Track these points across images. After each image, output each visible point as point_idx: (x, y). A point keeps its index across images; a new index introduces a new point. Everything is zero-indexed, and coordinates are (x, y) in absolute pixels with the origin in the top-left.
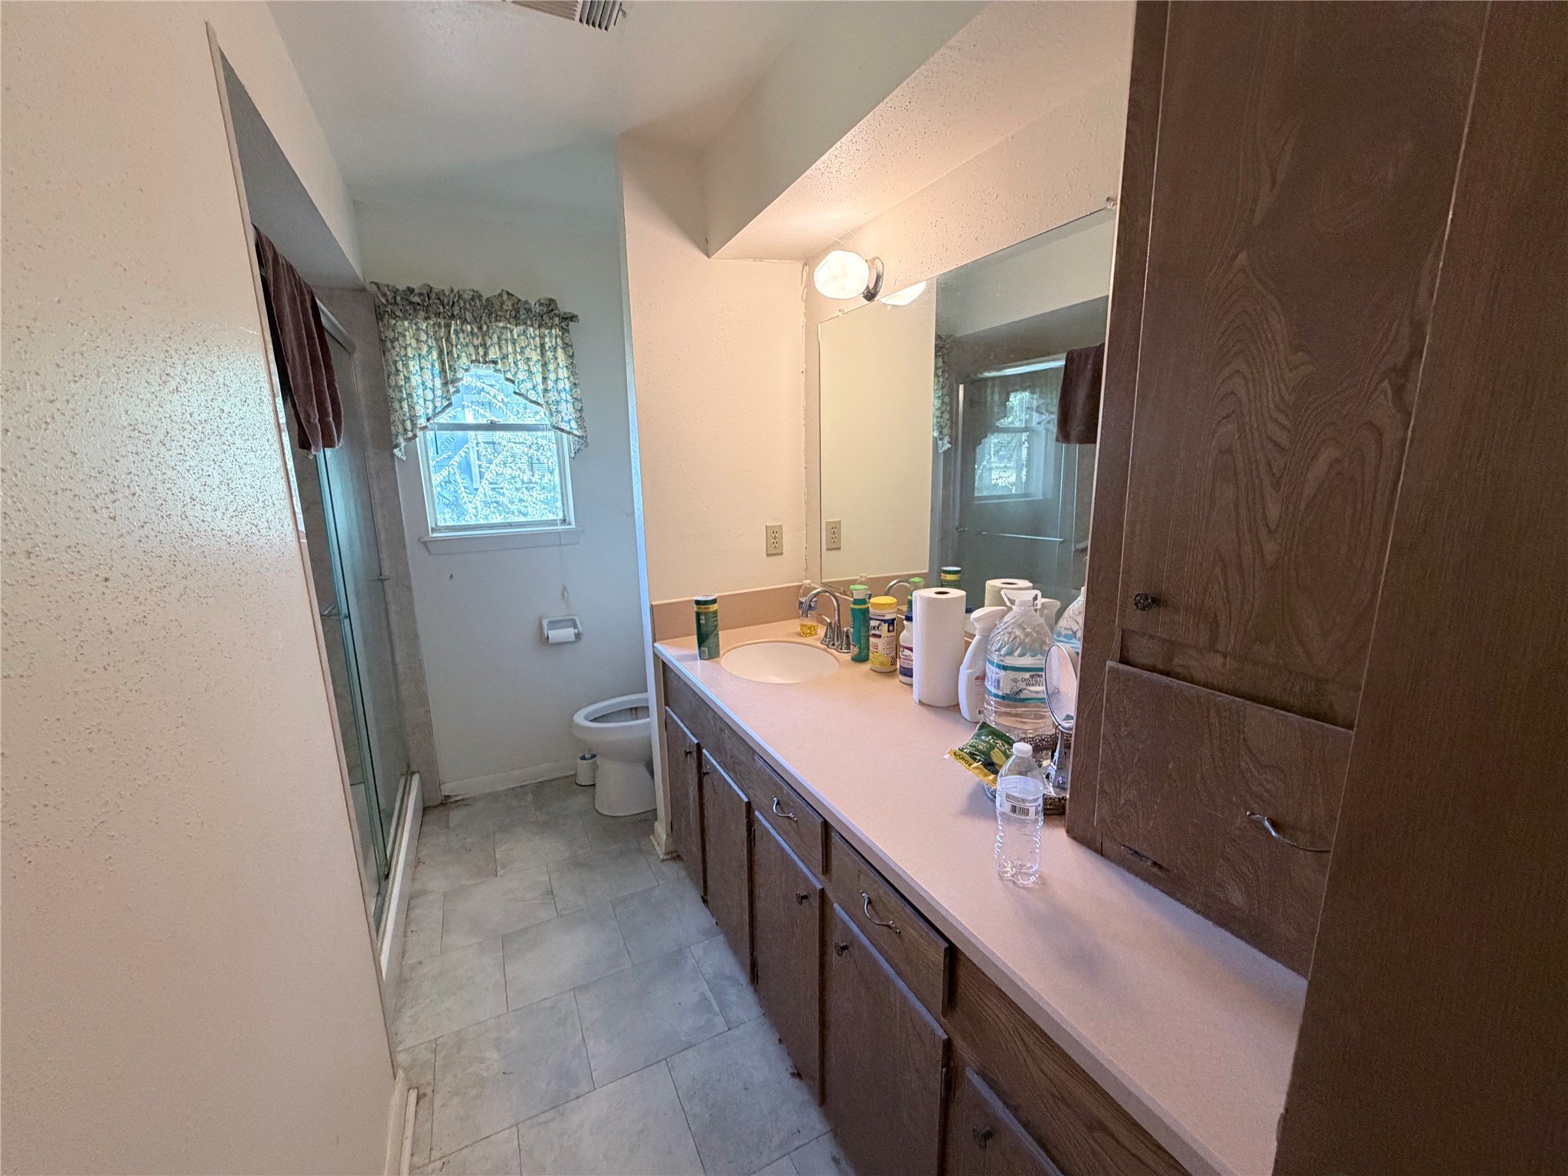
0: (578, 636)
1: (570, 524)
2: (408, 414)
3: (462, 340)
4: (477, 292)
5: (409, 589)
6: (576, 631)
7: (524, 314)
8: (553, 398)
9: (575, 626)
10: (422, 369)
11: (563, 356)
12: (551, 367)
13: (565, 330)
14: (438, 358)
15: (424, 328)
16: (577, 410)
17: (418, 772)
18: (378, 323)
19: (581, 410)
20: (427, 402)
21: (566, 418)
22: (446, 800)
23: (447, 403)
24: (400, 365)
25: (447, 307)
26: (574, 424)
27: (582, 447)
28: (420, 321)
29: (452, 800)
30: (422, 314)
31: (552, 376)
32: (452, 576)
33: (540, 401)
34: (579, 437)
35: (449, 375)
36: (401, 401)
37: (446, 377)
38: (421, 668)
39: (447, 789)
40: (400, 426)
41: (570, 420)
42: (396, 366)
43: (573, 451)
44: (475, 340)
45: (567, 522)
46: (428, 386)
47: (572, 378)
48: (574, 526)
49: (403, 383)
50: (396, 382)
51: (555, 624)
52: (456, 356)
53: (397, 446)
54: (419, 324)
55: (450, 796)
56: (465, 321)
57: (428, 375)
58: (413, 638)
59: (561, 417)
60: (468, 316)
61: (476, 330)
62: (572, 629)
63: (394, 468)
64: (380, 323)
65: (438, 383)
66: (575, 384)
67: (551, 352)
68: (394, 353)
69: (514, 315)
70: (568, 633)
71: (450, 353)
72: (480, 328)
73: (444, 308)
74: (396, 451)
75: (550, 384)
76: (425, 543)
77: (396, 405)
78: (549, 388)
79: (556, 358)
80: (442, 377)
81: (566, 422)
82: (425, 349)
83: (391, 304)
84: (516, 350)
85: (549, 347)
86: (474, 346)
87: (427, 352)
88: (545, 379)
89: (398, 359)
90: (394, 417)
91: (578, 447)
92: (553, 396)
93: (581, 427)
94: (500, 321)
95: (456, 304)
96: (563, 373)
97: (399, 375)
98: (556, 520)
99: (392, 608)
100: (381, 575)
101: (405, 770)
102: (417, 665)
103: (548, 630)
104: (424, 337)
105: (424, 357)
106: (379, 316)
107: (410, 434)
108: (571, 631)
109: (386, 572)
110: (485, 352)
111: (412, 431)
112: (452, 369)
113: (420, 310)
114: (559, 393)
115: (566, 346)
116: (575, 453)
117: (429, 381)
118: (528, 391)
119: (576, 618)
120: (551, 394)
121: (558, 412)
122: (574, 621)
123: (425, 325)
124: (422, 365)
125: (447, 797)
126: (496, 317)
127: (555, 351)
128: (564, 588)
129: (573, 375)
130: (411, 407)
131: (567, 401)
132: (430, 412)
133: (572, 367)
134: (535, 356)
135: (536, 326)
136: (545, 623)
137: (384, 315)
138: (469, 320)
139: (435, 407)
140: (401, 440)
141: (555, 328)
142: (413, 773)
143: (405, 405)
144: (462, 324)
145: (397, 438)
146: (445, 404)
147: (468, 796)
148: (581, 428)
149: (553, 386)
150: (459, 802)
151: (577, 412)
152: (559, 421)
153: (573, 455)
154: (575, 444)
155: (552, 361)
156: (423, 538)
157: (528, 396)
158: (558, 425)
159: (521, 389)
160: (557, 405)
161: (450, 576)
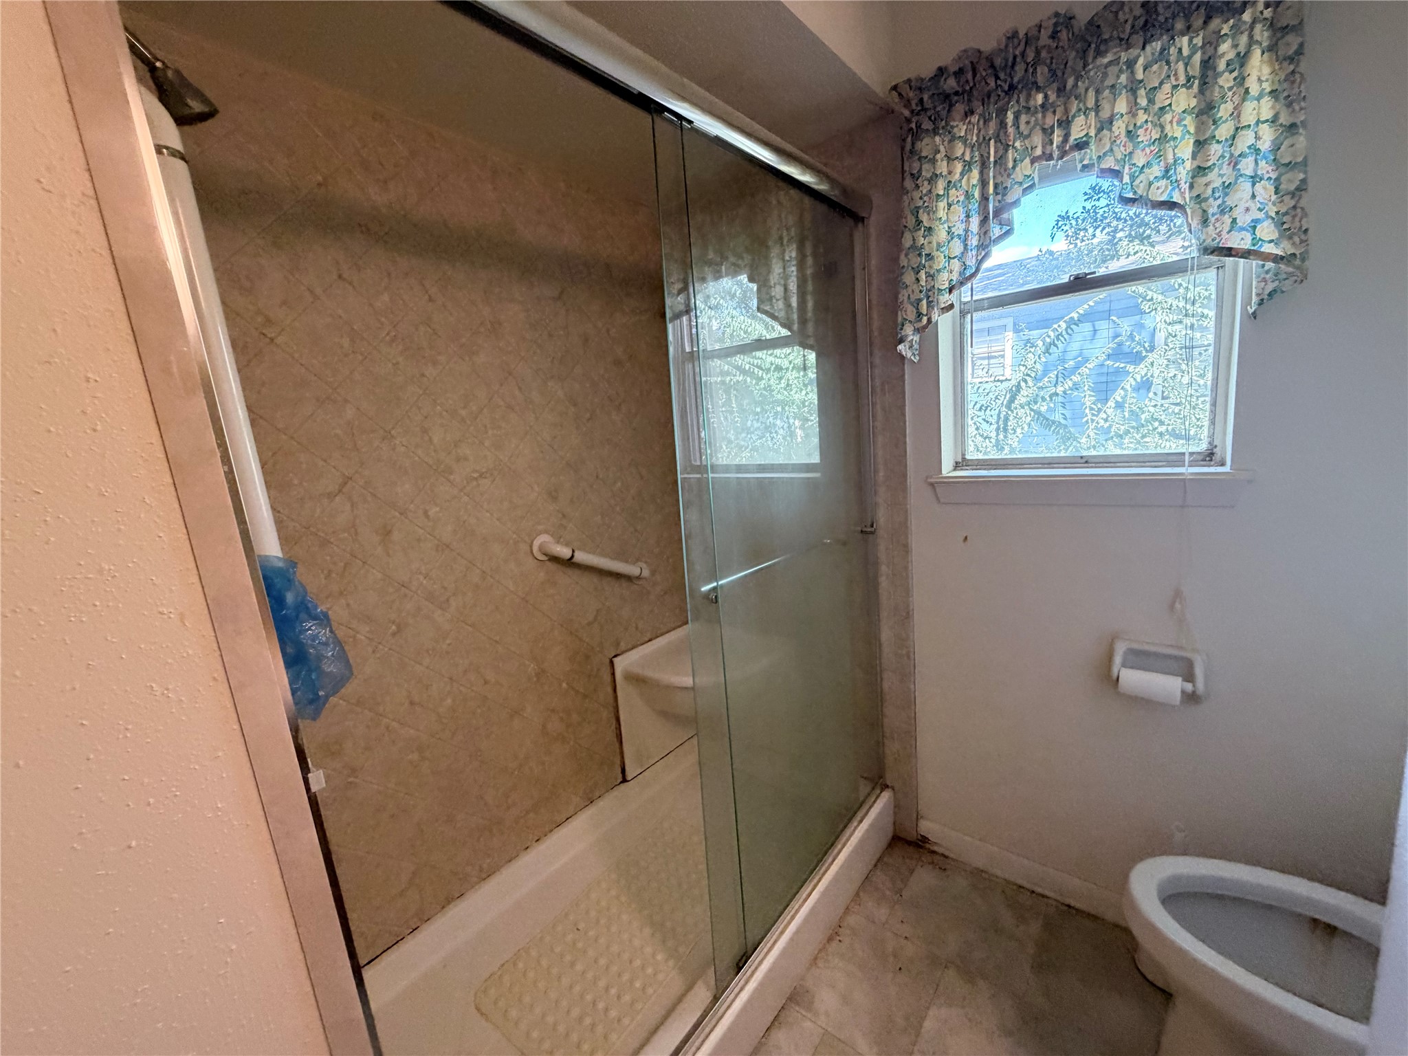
0: (1191, 698)
1: (1223, 464)
2: (924, 290)
3: (1025, 126)
4: (1064, 15)
5: (906, 548)
6: (1189, 687)
8: (1219, 181)
9: (1189, 677)
11: (1266, 70)
14: (978, 180)
15: (963, 133)
16: (1286, 193)
17: (891, 788)
19: (1299, 193)
20: (954, 263)
21: (1244, 220)
22: (921, 842)
23: (983, 253)
24: (922, 213)
25: (1003, 76)
26: (1267, 231)
27: (1287, 286)
28: (957, 124)
29: (929, 847)
30: (960, 110)
31: (1224, 130)
32: (966, 538)
33: (1176, 198)
34: (1277, 259)
35: (994, 203)
36: (917, 270)
37: (988, 209)
39: (927, 827)
40: (912, 311)
41: (1256, 222)
42: (916, 216)
43: (1255, 299)
45: (1217, 457)
46: (959, 233)
47: (1280, 116)
48: (1227, 469)
49: (922, 240)
50: (914, 240)
51: (1142, 659)
52: (1009, 163)
53: (901, 341)
54: (956, 130)
55: (927, 839)
56: (1033, 88)
57: (960, 215)
58: (905, 616)
59: (1231, 222)
60: (1042, 74)
62: (1180, 679)
63: (903, 375)
65: (974, 223)
66: (1288, 126)
67: (1232, 71)
68: (916, 195)
70: (1169, 686)
71: (1000, 161)
73: (999, 80)
74: (901, 349)
75: (1216, 150)
76: (932, 485)
77: (908, 278)
78: (1209, 161)
79: (1242, 81)
80: (981, 211)
81: (1243, 230)
82: (960, 169)
83: (916, 113)
84: (1136, 104)
85: (1228, 62)
86: (1044, 130)
87: (963, 175)
88: (1202, 143)
89: (920, 203)
91: (1270, 287)
92: (1217, 176)
93: (1293, 232)
94: (1108, 52)
95: (1020, 61)
96: (1260, 109)
97: (919, 228)
98: (1183, 454)
99: (884, 570)
101: (874, 778)
103: (1124, 665)
104: (960, 150)
105: (957, 187)
107: (924, 320)
108: (1177, 685)
109: (882, 521)
111: (927, 314)
112: (1000, 189)
113: (958, 103)
116: (1261, 303)
117: (961, 225)
118: (1150, 184)
120: (1213, 173)
121: (1226, 211)
122: (1190, 664)
123: (964, 127)
125: (925, 839)
126: (1098, 49)
127: (1242, 66)
128: (1178, 594)
130: (930, 276)
131: (1255, 179)
132: (956, 275)
134: (1185, 100)
136: (1119, 650)
138: (1040, 84)
139: (965, 267)
140: (910, 329)
142: (885, 787)
143: (922, 274)
144: (1029, 95)
145: (902, 329)
146: (979, 256)
147: (952, 855)
148: (1290, 238)
149: (1224, 151)
150: (936, 858)
151: (1287, 198)
152: (1224, 233)
153: (1253, 309)
154: (1264, 280)
155: (1230, 94)
156: (931, 477)
157: (1150, 197)
158: (1219, 243)
159: (1138, 186)
160: (1226, 194)
161: (963, 538)
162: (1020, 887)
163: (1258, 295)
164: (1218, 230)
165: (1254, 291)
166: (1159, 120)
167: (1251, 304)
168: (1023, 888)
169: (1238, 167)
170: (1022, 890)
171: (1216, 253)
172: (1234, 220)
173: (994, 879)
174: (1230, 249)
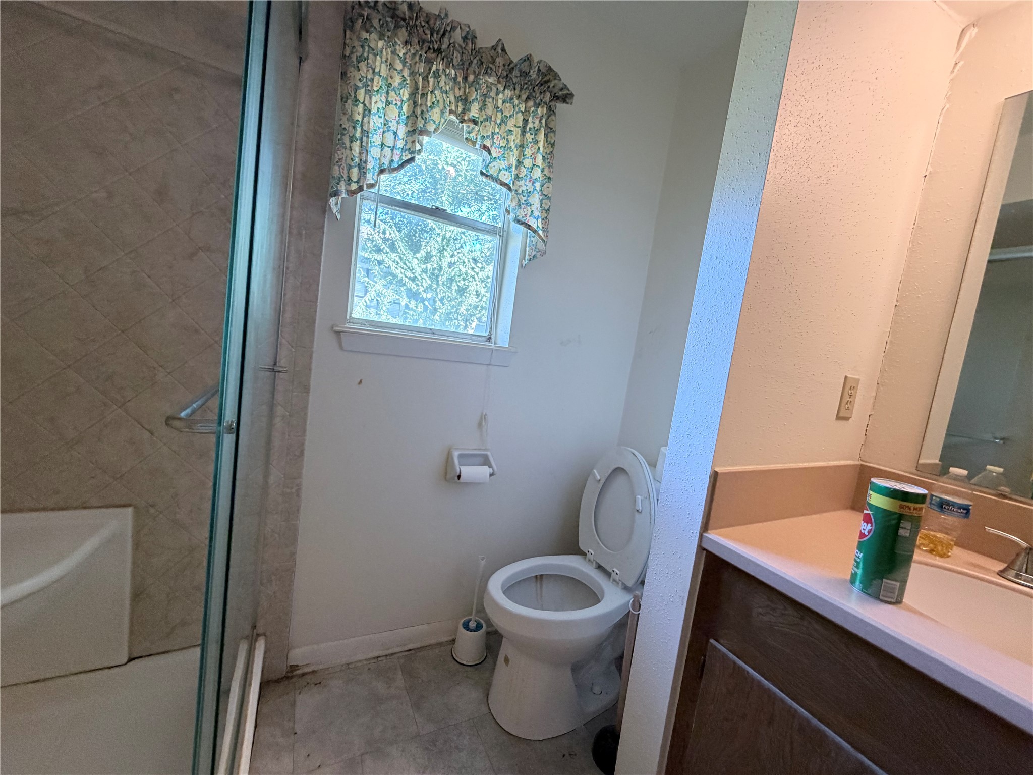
0: (492, 476)
2: (357, 160)
3: (442, 84)
4: (474, 31)
5: (307, 389)
6: (489, 470)
7: (517, 77)
8: (524, 188)
9: (490, 465)
10: (388, 103)
11: (543, 143)
12: (528, 152)
13: (551, 111)
14: (409, 100)
15: (401, 55)
16: (544, 210)
17: (264, 634)
18: (345, 32)
19: (548, 211)
20: (386, 149)
21: (534, 215)
22: (292, 672)
23: (409, 156)
24: (361, 94)
25: (435, 35)
26: (540, 223)
27: (538, 255)
28: (399, 43)
29: (299, 672)
30: (403, 34)
31: (528, 162)
32: (361, 382)
34: (542, 240)
35: (420, 124)
36: (352, 139)
37: (415, 123)
38: (298, 495)
39: (298, 656)
40: (346, 171)
41: (538, 216)
42: (355, 93)
43: (527, 257)
44: (457, 90)
46: (392, 128)
47: (546, 172)
48: (507, 345)
49: (359, 118)
50: (352, 112)
51: (467, 459)
52: (429, 104)
53: (336, 194)
54: (397, 47)
55: (297, 666)
56: (449, 63)
57: (393, 112)
59: (530, 211)
60: (457, 58)
61: (460, 79)
62: (485, 467)
63: (323, 227)
64: (348, 32)
65: (402, 131)
66: (549, 178)
67: (531, 134)
68: (357, 76)
69: (505, 74)
70: (482, 472)
71: (424, 96)
72: (465, 78)
73: (432, 35)
74: (332, 201)
75: (524, 172)
76: (338, 333)
77: (346, 141)
78: (520, 176)
79: (537, 142)
80: (410, 124)
81: (535, 218)
82: (397, 80)
83: (370, 7)
85: (530, 128)
87: (399, 84)
88: (519, 163)
89: (360, 85)
90: (341, 154)
91: (534, 253)
92: (525, 185)
93: (545, 230)
94: (490, 75)
95: (447, 34)
96: (541, 161)
97: (357, 106)
99: (279, 410)
100: (275, 364)
101: (247, 630)
102: (294, 490)
103: (460, 464)
104: (399, 66)
105: (394, 90)
106: (349, 24)
107: (354, 186)
108: (486, 470)
109: (283, 362)
110: (464, 109)
111: (357, 182)
112: (424, 117)
113: (403, 26)
114: (533, 183)
115: (550, 130)
116: (530, 260)
117: (394, 122)
118: (500, 170)
119: (489, 453)
120: (522, 183)
121: (528, 204)
122: (489, 459)
123: (403, 51)
124: (390, 99)
125: (294, 668)
126: (487, 69)
127: (536, 134)
128: (483, 416)
129: (549, 167)
130: (364, 149)
131: (539, 194)
132: (386, 162)
133: (549, 159)
134: (515, 133)
135: (524, 97)
136: (456, 454)
137: (357, 19)
138: (455, 63)
139: (393, 158)
140: (342, 187)
141: (543, 107)
142: (258, 635)
143: (356, 146)
144: (448, 67)
145: (337, 185)
146: (405, 158)
147: (321, 667)
149: (527, 173)
150: (308, 677)
151: (544, 212)
152: (528, 216)
153: (526, 262)
154: (532, 249)
155: (530, 145)
156: (337, 326)
157: (500, 177)
158: (525, 220)
159: (491, 168)
160: (528, 196)
161: (359, 381)
162: (378, 657)
163: (529, 255)
164: (525, 213)
165: (527, 253)
166: (507, 136)
167: (525, 259)
168: (380, 657)
169: (535, 185)
170: (379, 659)
171: (523, 225)
172: (532, 212)
173: (360, 664)
174: (529, 226)
